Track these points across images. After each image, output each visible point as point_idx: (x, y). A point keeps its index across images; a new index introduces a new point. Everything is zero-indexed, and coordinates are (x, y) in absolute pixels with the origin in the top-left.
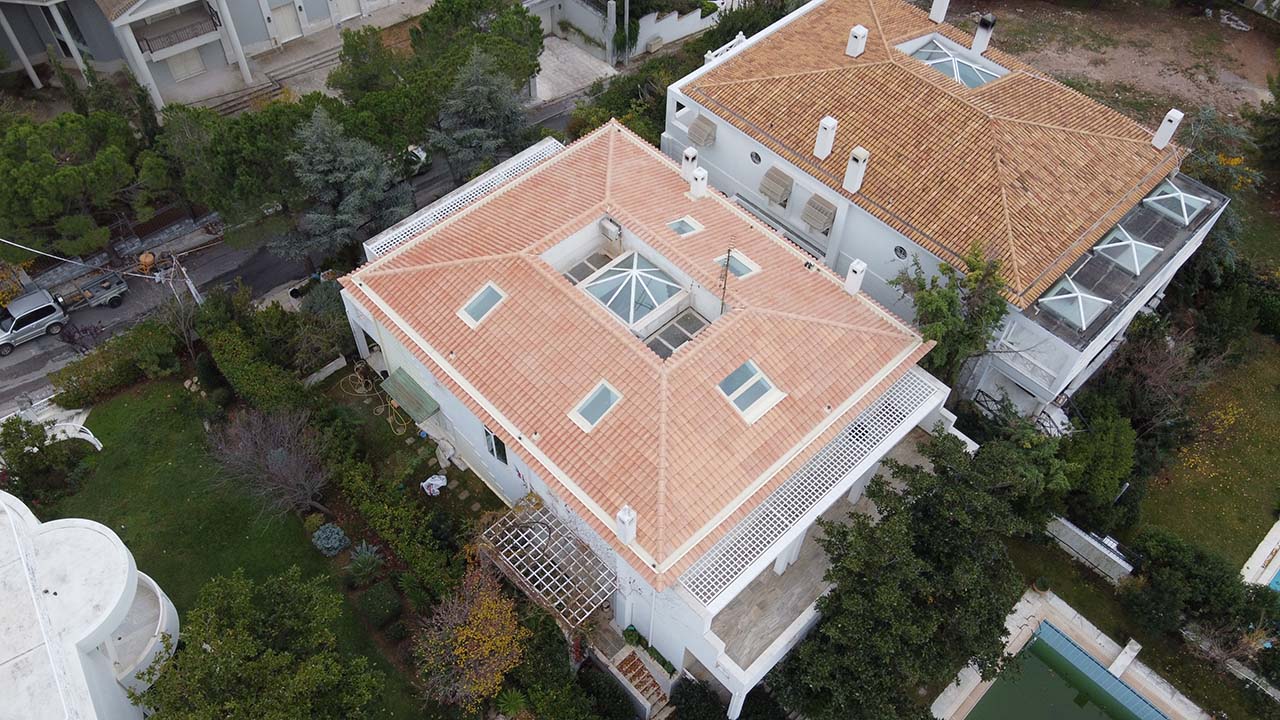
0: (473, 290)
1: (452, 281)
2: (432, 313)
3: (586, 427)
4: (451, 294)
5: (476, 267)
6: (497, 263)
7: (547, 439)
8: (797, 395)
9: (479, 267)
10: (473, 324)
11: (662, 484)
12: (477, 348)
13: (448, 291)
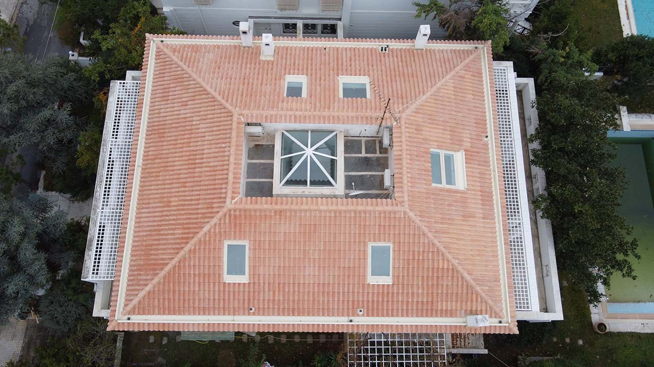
0: (219, 257)
1: (197, 264)
2: (207, 295)
3: (387, 280)
4: (207, 272)
5: (205, 241)
6: (217, 227)
7: (370, 308)
8: (467, 145)
9: (207, 239)
10: (244, 279)
11: (465, 275)
12: (264, 292)
13: (202, 272)
